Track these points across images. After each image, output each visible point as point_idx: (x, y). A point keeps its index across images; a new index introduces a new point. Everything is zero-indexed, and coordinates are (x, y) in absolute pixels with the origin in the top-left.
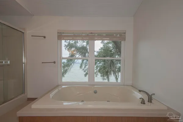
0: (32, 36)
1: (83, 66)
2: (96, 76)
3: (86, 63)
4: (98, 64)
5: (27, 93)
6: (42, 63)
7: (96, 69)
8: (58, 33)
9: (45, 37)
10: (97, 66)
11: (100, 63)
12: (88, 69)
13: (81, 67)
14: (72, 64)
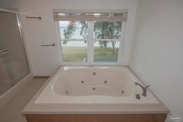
0: (26, 17)
1: (83, 33)
2: (95, 42)
3: (86, 30)
4: (97, 30)
5: (32, 73)
6: (42, 46)
7: (95, 36)
8: (54, 13)
9: (40, 18)
10: (96, 33)
11: (99, 30)
12: (87, 36)
13: (81, 34)
14: (73, 32)
